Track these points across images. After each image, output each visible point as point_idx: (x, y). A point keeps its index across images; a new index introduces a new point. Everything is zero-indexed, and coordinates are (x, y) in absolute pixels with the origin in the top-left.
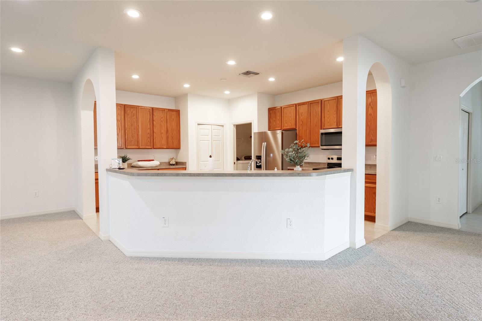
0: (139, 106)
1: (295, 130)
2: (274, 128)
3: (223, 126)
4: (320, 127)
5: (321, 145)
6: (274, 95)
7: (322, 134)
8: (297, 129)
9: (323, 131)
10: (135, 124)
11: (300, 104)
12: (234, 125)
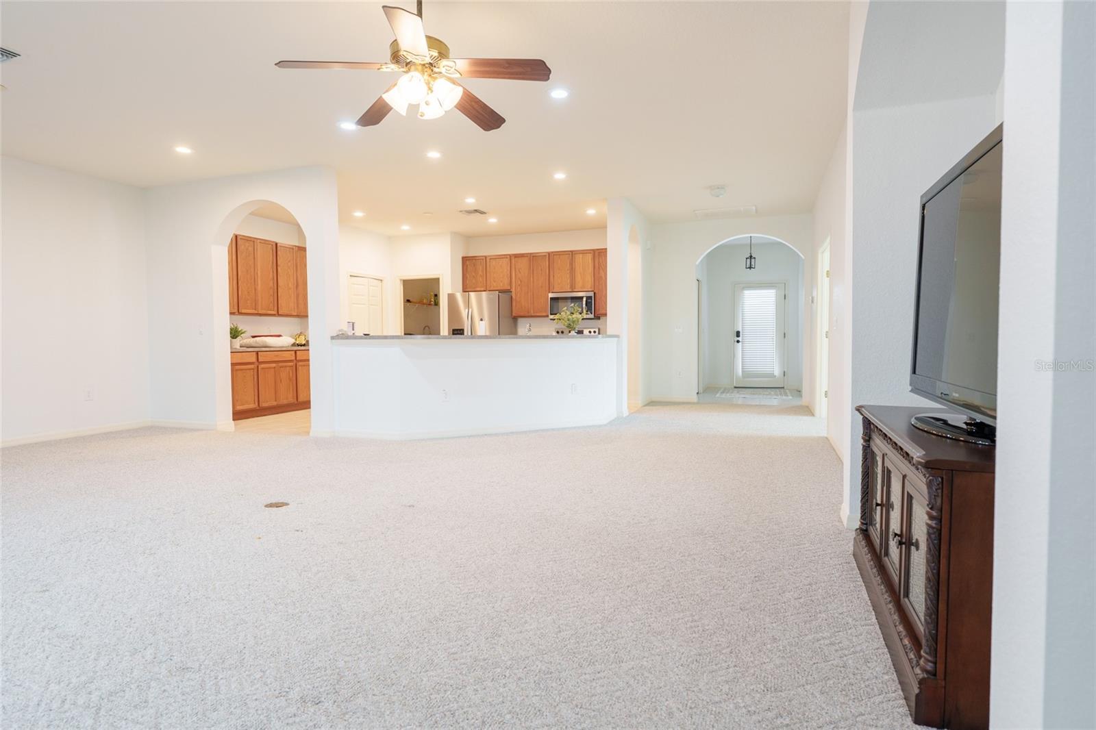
0: (257, 239)
1: (508, 291)
2: (474, 288)
3: (381, 280)
4: (547, 289)
5: (551, 314)
6: (468, 238)
7: (552, 299)
8: (513, 290)
9: (551, 295)
10: (252, 270)
11: (516, 256)
12: (401, 280)
